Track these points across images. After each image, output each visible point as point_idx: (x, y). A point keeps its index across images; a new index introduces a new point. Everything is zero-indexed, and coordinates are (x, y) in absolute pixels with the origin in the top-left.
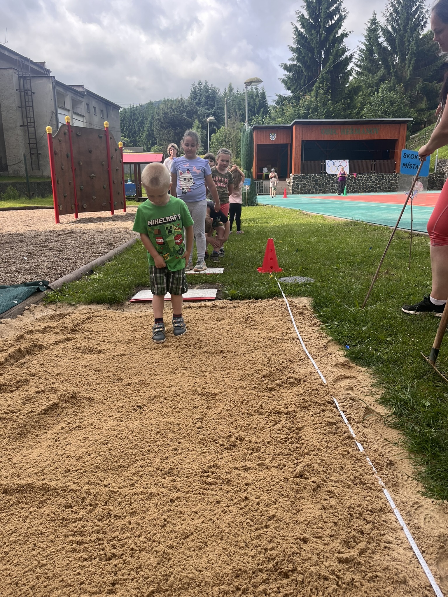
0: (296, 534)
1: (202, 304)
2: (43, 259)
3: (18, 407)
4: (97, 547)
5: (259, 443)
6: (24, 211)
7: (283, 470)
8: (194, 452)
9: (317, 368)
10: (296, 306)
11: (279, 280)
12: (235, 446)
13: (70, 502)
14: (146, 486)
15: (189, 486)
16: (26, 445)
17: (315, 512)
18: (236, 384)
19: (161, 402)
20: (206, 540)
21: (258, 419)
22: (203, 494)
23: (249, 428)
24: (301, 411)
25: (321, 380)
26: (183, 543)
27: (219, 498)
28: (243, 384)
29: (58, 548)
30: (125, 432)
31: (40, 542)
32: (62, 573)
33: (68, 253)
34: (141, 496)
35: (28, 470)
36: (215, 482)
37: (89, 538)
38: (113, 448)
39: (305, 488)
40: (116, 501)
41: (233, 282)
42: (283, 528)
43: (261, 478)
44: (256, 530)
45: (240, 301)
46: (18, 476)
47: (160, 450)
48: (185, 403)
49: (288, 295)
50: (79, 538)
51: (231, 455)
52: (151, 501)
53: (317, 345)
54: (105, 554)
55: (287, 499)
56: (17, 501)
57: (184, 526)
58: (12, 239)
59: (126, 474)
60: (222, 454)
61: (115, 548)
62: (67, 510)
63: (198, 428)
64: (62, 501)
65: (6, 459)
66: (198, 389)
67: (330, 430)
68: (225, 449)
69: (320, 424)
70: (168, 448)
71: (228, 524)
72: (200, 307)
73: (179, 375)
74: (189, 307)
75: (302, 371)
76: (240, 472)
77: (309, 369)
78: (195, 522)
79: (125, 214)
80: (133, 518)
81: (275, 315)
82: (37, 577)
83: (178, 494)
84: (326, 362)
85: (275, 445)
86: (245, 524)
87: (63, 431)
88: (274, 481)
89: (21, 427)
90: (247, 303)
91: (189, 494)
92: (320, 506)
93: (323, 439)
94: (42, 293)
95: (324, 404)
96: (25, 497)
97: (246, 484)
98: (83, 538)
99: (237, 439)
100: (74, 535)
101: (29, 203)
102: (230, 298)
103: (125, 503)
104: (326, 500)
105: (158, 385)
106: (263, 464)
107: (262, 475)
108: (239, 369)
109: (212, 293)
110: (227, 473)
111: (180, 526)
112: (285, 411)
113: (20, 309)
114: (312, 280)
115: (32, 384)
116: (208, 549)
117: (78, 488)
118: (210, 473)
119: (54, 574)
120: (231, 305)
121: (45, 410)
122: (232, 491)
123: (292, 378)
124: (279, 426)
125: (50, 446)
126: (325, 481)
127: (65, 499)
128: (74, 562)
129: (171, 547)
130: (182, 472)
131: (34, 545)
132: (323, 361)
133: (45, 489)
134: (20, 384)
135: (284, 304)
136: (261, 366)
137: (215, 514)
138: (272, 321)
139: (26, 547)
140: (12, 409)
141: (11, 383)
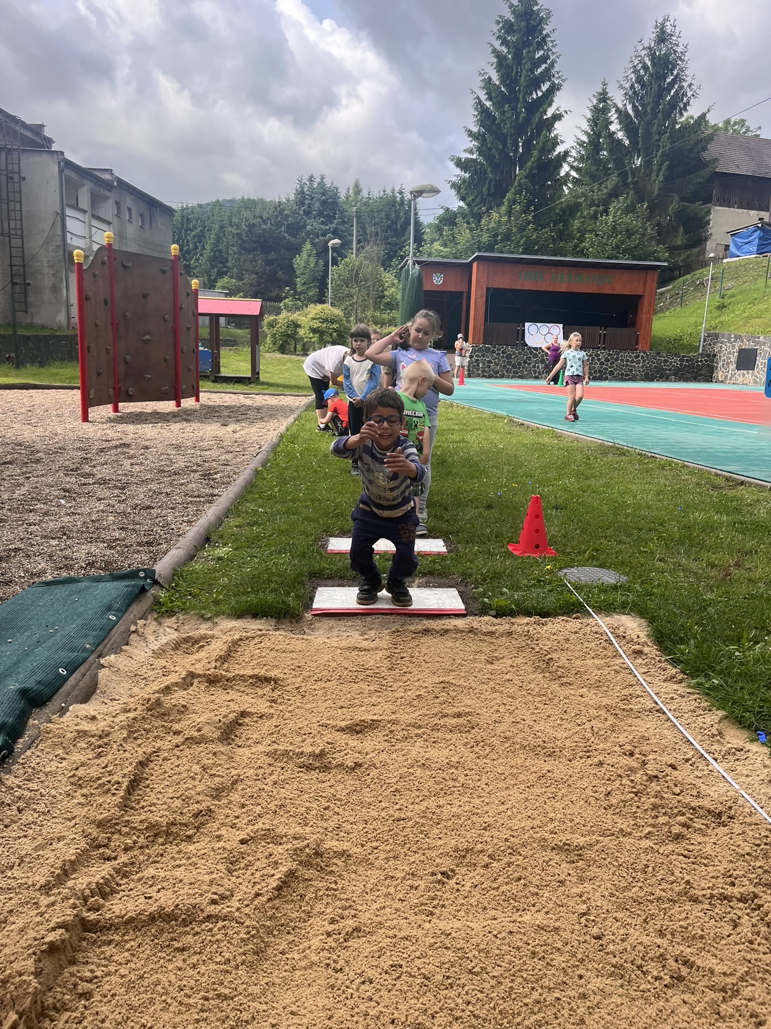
2: (99, 505)
5: (731, 975)
6: (12, 392)
9: (735, 785)
10: (624, 637)
11: (564, 575)
12: (681, 979)
19: (487, 866)
21: (696, 913)
24: (766, 893)
33: (140, 495)
45: (513, 620)
49: (599, 611)
51: (685, 1003)
53: (700, 727)
58: (16, 455)
63: (595, 938)
68: (667, 986)
72: (446, 631)
74: (426, 631)
75: (711, 793)
77: (723, 788)
79: (198, 407)
81: (592, 654)
84: (745, 773)
89: (253, 936)
90: (528, 625)
94: (149, 594)
101: (18, 376)
102: (494, 613)
109: (453, 599)
113: (123, 633)
114: (623, 579)
120: (502, 628)
121: (279, 888)
132: (737, 768)
134: (201, 819)
135: (600, 631)
138: (592, 668)
140: (219, 890)
141: (185, 819)
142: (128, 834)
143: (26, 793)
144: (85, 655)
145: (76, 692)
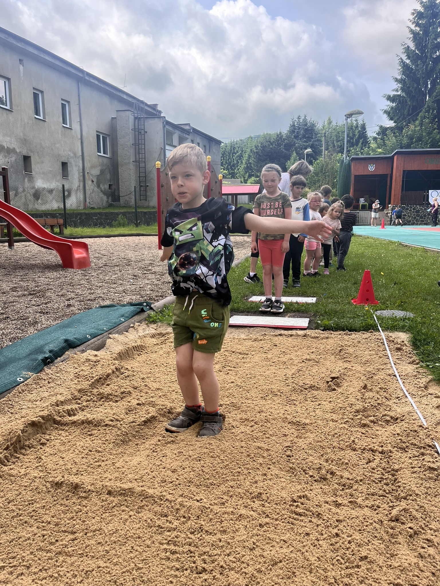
0: (389, 578)
1: (294, 332)
2: (147, 282)
3: (122, 416)
4: (189, 559)
5: (352, 480)
6: (132, 237)
7: (377, 512)
8: (283, 480)
9: (416, 408)
10: (393, 341)
11: (375, 313)
12: (325, 479)
13: (165, 511)
14: (236, 507)
15: (278, 514)
16: (127, 452)
17: (411, 558)
18: (328, 416)
19: (252, 426)
20: (295, 571)
21: (350, 454)
22: (293, 524)
23: (340, 463)
24: (398, 451)
25: (420, 421)
26: (271, 570)
27: (308, 530)
28: (335, 417)
29: (153, 554)
30: (217, 451)
31: (137, 545)
32: (156, 578)
34: (232, 516)
35: (129, 476)
36: (304, 513)
37: (182, 549)
38: (205, 465)
39: (400, 533)
40: (207, 516)
41: (326, 312)
42: (375, 571)
43: (353, 516)
44: (347, 568)
45: (332, 332)
46: (121, 480)
47: (250, 473)
48: (275, 429)
49: (385, 329)
50: (172, 547)
51: (321, 488)
52: (240, 522)
53: (416, 384)
54: (196, 567)
55: (380, 542)
56: (119, 503)
57: (273, 553)
58: (121, 263)
59: (218, 492)
60: (312, 485)
61: (205, 563)
62: (162, 518)
63: (288, 456)
64: (158, 509)
65: (111, 463)
66: (288, 417)
67: (431, 475)
68: (315, 481)
69: (420, 467)
70: (258, 473)
71: (318, 558)
72: (291, 335)
73: (269, 402)
74: (280, 335)
75: (398, 410)
76: (330, 507)
77: (407, 409)
78: (285, 550)
80: (223, 537)
81: (371, 349)
82: (133, 579)
83: (267, 520)
84: (426, 403)
85: (369, 484)
86: (335, 560)
87: (159, 443)
88: (367, 522)
89: (124, 435)
90: (340, 334)
91: (278, 522)
92: (416, 554)
93: (422, 484)
94: (146, 313)
95: (424, 448)
96: (126, 500)
97: (337, 521)
98: (176, 548)
99: (327, 472)
100: (168, 544)
101: (136, 230)
102: (322, 328)
103: (216, 520)
104: (424, 548)
105: (249, 409)
106: (355, 502)
107: (354, 513)
108: (330, 402)
109: (304, 322)
110: (317, 506)
111: (268, 552)
112: (380, 449)
113: (126, 326)
114: (411, 315)
115: (134, 395)
116: (296, 579)
117: (173, 499)
118: (299, 504)
119: (148, 579)
120: (324, 335)
121: (145, 422)
122: (323, 525)
123: (388, 416)
124: (373, 465)
125: (148, 456)
126: (423, 529)
127: (161, 508)
128: (167, 570)
129: (259, 571)
130: (271, 498)
131: (132, 547)
132: (423, 401)
133: (143, 495)
134: (124, 395)
135: (380, 338)
136: (354, 400)
137: (304, 546)
138: (366, 355)
139: (125, 549)
140: (117, 417)
141: (116, 394)
142: (90, 396)
143: (54, 377)
144: (102, 332)
145: (92, 346)
